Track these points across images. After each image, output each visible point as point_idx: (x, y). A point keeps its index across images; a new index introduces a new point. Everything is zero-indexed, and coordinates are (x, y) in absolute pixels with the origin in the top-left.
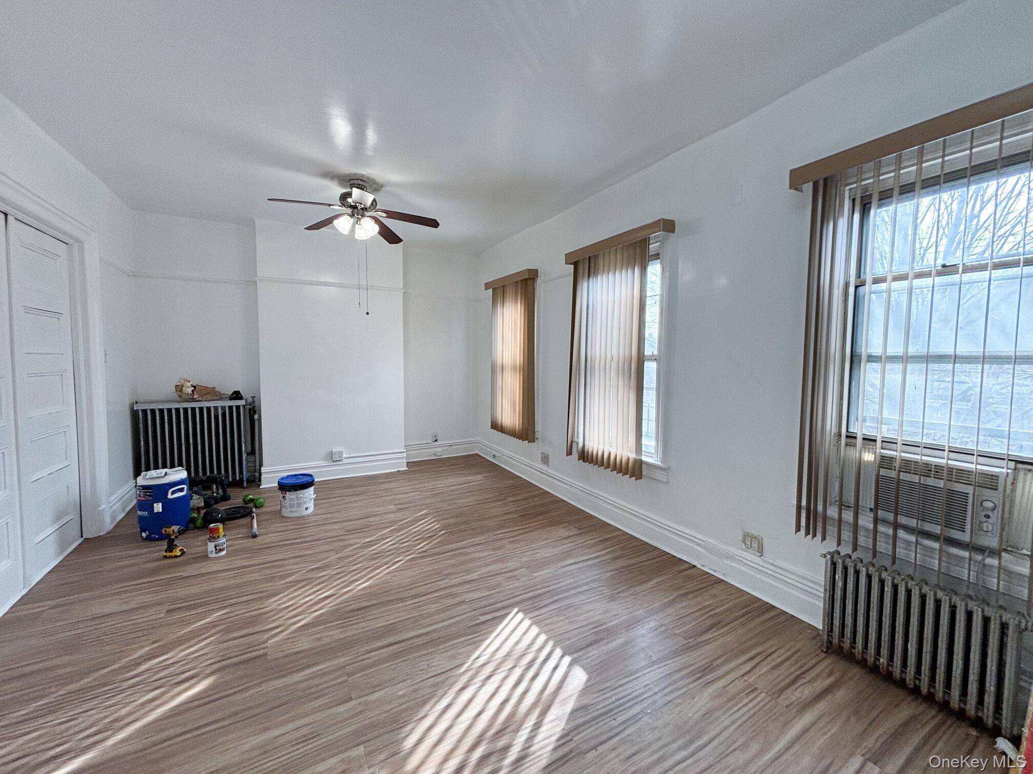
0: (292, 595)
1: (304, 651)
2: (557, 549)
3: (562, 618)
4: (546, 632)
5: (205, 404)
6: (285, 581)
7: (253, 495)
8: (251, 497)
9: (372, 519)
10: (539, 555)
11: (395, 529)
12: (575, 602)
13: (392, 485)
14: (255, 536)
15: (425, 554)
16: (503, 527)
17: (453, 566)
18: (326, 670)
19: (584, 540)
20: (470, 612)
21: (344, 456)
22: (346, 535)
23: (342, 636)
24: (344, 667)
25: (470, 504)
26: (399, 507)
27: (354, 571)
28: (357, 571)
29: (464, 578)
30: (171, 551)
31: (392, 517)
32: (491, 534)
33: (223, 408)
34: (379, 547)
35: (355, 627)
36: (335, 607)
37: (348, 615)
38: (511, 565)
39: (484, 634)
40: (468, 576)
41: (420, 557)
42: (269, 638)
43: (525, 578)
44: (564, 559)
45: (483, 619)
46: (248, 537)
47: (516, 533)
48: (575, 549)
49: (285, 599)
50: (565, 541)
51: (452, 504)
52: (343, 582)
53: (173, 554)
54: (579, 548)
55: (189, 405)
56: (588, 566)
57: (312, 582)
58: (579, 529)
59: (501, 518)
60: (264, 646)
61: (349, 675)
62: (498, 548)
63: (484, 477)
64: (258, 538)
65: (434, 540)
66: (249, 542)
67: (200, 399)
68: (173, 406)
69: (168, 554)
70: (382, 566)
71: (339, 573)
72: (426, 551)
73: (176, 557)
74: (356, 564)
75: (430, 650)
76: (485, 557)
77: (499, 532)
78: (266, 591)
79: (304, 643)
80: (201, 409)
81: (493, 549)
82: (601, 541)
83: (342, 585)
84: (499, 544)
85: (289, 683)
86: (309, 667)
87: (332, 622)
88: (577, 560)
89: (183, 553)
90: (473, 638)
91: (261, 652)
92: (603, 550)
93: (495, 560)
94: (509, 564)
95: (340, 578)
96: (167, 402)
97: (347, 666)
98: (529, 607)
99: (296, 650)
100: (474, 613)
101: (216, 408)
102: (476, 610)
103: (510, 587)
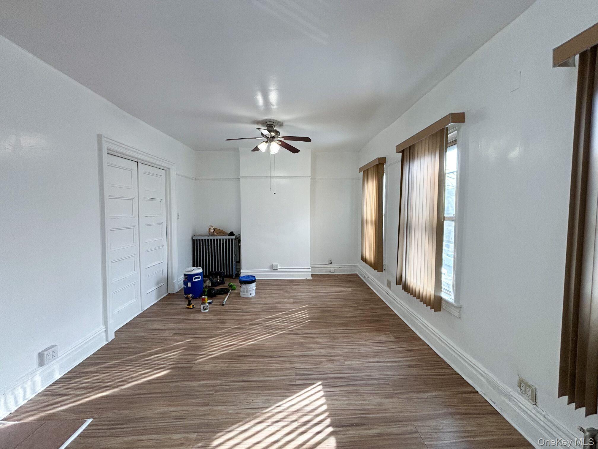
0: (219, 340)
1: (207, 371)
2: (372, 349)
3: (344, 399)
4: (328, 405)
5: (219, 238)
6: (221, 331)
7: (233, 283)
8: (232, 284)
9: (278, 305)
10: (357, 350)
11: (285, 313)
12: (360, 390)
13: (298, 287)
14: (223, 305)
15: (291, 332)
16: (345, 326)
17: (302, 343)
18: (208, 385)
19: (394, 347)
20: (294, 375)
21: (279, 267)
22: (261, 312)
23: (226, 368)
24: (216, 386)
25: (334, 306)
26: (295, 300)
27: (252, 333)
28: (253, 334)
29: (303, 353)
30: (189, 306)
31: (288, 306)
32: (334, 329)
33: (226, 240)
34: (271, 322)
35: (234, 365)
36: (232, 352)
37: (236, 357)
38: (335, 352)
39: (292, 393)
40: (306, 352)
41: (288, 333)
42: (198, 359)
43: (338, 364)
44: (373, 357)
45: (298, 382)
46: (219, 305)
47: (351, 331)
48: (385, 352)
49: (215, 341)
50: (381, 345)
51: (324, 304)
52: (242, 339)
53: (190, 307)
54: (389, 351)
55: (213, 238)
56: (387, 366)
57: (231, 335)
58: (395, 338)
59: (348, 319)
60: (194, 362)
61: (216, 391)
62: (334, 339)
63: (352, 289)
64: (224, 306)
65: (301, 325)
66: (219, 308)
67: (217, 235)
68: (207, 238)
69: (188, 307)
70: (266, 334)
71: (245, 333)
72: (292, 331)
73: (190, 308)
74: (255, 330)
75: (259, 392)
76: (323, 342)
77: (340, 328)
78: (211, 334)
79: (209, 367)
80: (217, 240)
81: (331, 339)
82: (407, 350)
83: (243, 340)
84: (337, 336)
85: (192, 385)
86: (204, 380)
87: (226, 359)
88: (381, 360)
89: (194, 307)
90: (286, 393)
91: (191, 365)
92: (404, 357)
93: (328, 346)
94: (335, 351)
95: (243, 336)
96: (205, 236)
97: (218, 386)
98: (329, 383)
99: (204, 369)
100: (295, 377)
101: (223, 239)
102: (297, 375)
103: (326, 366)
